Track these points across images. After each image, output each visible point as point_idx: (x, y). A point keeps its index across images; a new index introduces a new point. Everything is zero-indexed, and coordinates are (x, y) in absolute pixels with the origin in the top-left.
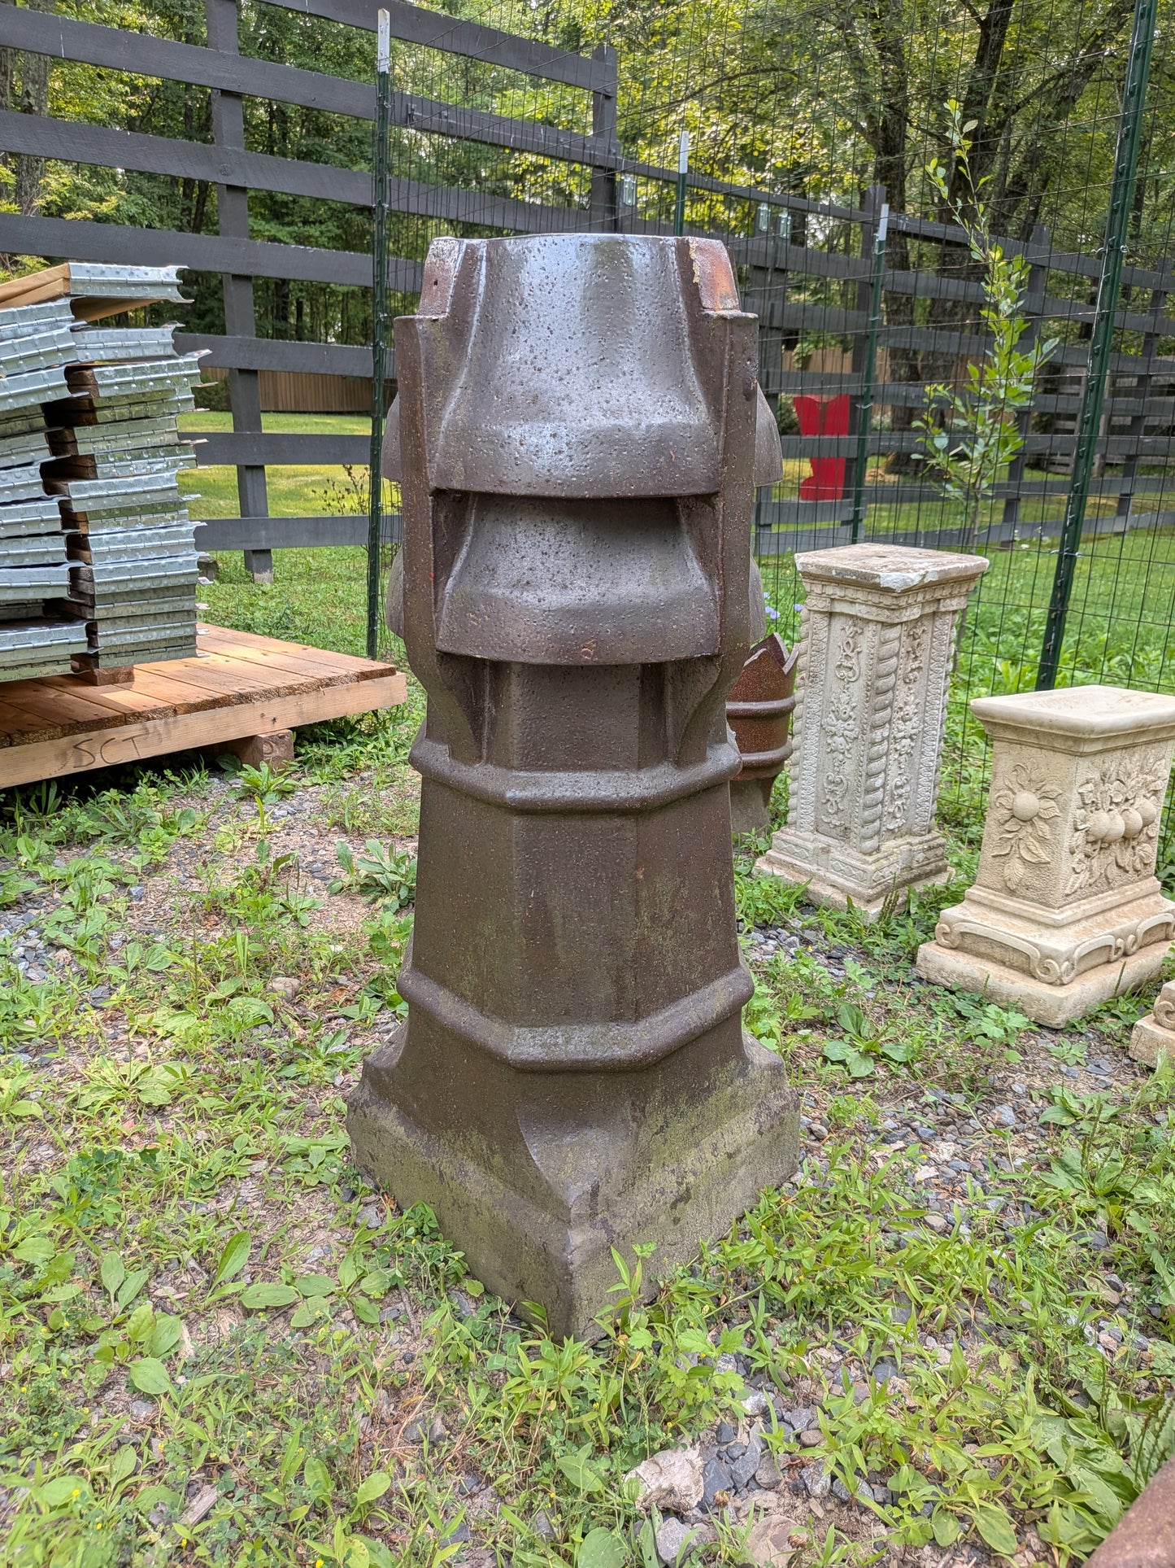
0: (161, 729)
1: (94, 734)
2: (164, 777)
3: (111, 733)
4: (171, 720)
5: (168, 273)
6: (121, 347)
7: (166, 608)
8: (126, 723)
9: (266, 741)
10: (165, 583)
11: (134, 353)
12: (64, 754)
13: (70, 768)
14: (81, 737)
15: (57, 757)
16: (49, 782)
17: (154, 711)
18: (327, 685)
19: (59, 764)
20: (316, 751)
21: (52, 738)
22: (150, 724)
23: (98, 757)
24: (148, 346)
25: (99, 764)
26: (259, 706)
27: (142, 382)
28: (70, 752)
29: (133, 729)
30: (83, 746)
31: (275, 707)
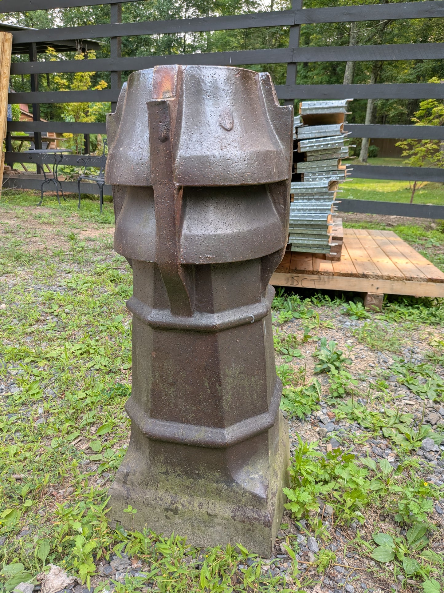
0: (326, 280)
1: (300, 275)
2: (324, 298)
3: (306, 276)
4: (331, 277)
5: (343, 103)
6: (318, 133)
7: (315, 233)
8: (313, 274)
9: (370, 296)
10: (312, 223)
11: (323, 135)
12: (288, 279)
13: (289, 285)
14: (295, 275)
15: (285, 279)
16: (282, 287)
17: (325, 272)
18: (409, 280)
19: (285, 282)
20: (392, 306)
21: (285, 272)
22: (322, 276)
23: (300, 283)
24: (329, 132)
25: (300, 286)
26: (372, 281)
27: (319, 146)
28: (290, 279)
29: (315, 277)
30: (295, 278)
31: (379, 283)
